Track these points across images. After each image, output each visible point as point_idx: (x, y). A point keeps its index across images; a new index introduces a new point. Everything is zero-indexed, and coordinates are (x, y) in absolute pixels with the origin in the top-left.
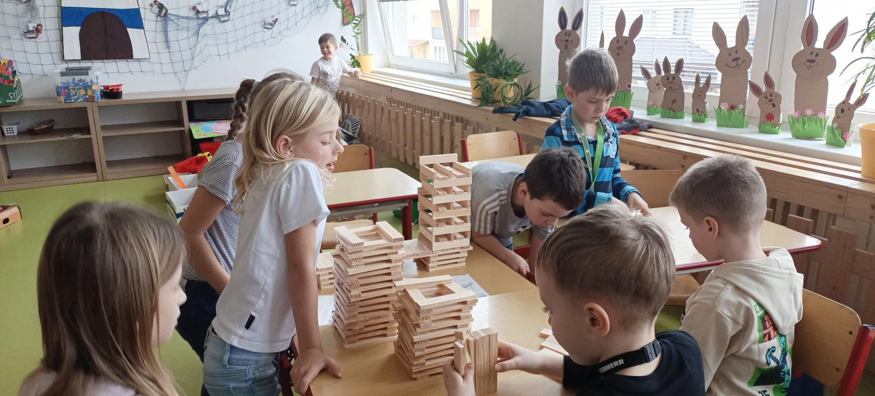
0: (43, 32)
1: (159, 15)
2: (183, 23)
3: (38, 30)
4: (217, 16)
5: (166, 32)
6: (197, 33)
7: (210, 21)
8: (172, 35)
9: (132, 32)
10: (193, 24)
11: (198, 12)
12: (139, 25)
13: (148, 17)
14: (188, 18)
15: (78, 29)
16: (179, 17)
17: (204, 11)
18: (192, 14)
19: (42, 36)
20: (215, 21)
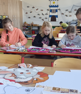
9: (57, 18)
12: (57, 17)
15: (51, 18)
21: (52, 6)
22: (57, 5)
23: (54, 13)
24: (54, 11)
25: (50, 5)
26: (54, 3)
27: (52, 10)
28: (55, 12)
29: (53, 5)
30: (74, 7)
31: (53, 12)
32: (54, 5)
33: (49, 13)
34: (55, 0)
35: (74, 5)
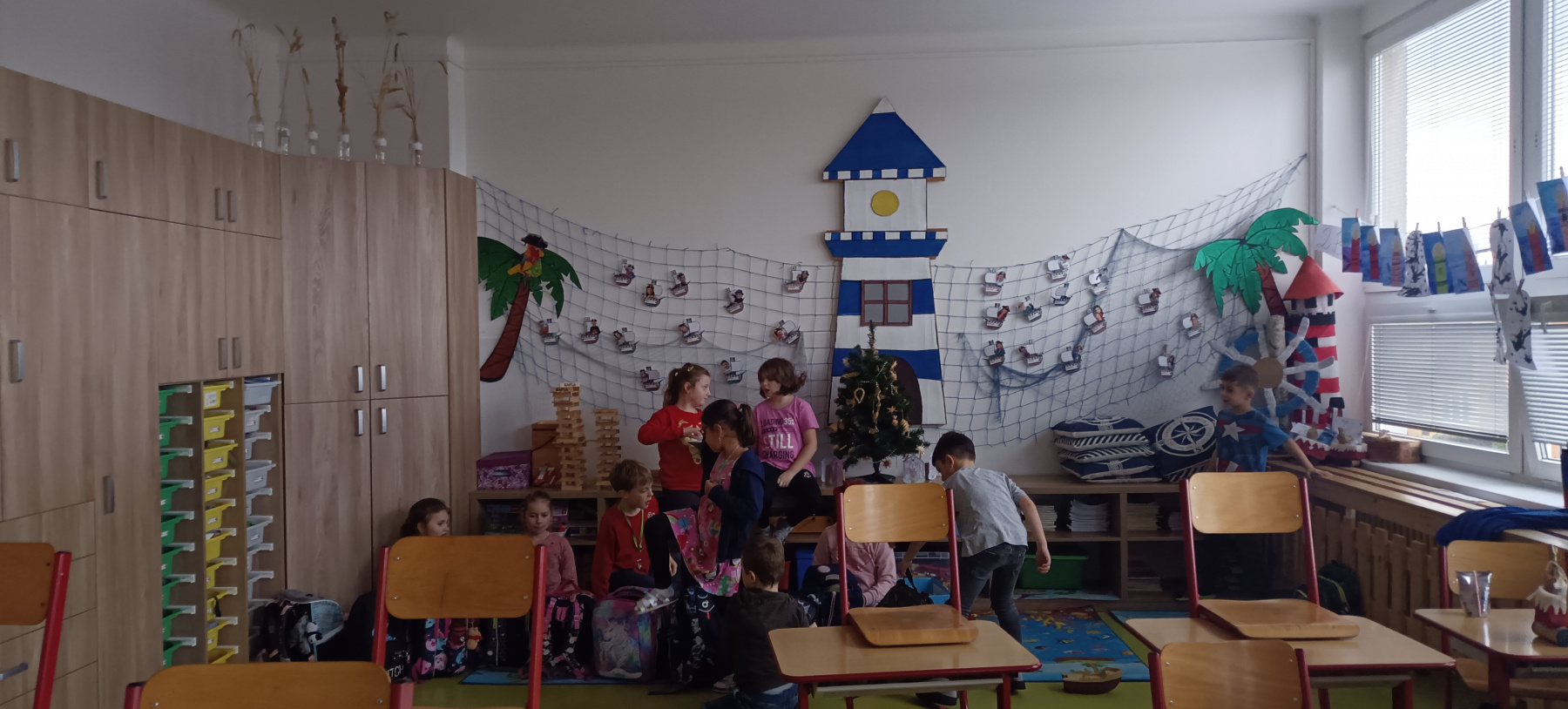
4: (1059, 366)
9: (925, 384)
11: (1027, 355)
12: (936, 374)
13: (950, 360)
17: (1036, 355)
18: (1017, 358)
21: (868, 236)
23: (885, 323)
24: (885, 302)
25: (836, 234)
26: (885, 205)
27: (870, 293)
28: (905, 308)
29: (879, 236)
30: (1123, 252)
31: (873, 311)
32: (892, 227)
33: (823, 323)
34: (903, 175)
35: (1132, 232)
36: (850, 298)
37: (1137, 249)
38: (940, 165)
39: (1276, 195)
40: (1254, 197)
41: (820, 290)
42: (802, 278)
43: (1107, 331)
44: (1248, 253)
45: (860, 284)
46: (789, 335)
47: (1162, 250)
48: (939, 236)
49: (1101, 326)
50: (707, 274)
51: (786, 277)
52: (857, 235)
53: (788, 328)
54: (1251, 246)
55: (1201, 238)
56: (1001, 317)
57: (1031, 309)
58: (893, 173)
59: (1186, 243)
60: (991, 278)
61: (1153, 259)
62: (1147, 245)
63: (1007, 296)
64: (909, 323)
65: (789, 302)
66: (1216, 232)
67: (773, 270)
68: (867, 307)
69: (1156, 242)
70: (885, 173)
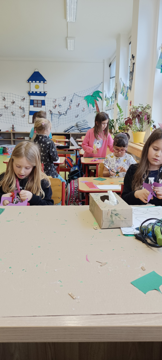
0: (25, 116)
1: (50, 113)
2: (56, 115)
3: (24, 116)
4: (64, 114)
5: (52, 117)
6: (59, 118)
7: (62, 115)
8: (53, 118)
10: (58, 116)
11: (59, 113)
13: (48, 114)
14: (57, 114)
16: (55, 114)
17: (61, 113)
18: (58, 113)
19: (25, 117)
20: (63, 115)
21: (34, 92)
22: (44, 92)
23: (37, 107)
24: (37, 103)
25: (29, 92)
26: (37, 87)
27: (35, 102)
28: (41, 104)
29: (36, 92)
30: (75, 97)
31: (36, 105)
32: (38, 91)
33: (28, 106)
34: (40, 82)
35: (76, 93)
36: (32, 102)
37: (77, 96)
38: (46, 81)
39: (97, 89)
40: (94, 88)
41: (27, 101)
42: (24, 99)
43: (71, 110)
44: (93, 98)
45: (33, 100)
46: (22, 108)
47: (80, 97)
48: (46, 93)
49: (70, 109)
50: (9, 97)
51: (22, 99)
52: (33, 92)
53: (22, 107)
54: (93, 97)
55: (86, 95)
56: (56, 107)
57: (60, 105)
58: (38, 82)
59: (84, 96)
60: (54, 100)
61: (79, 97)
62: (78, 96)
63: (57, 103)
64: (41, 107)
65: (22, 103)
66: (88, 94)
67: (20, 97)
68: (35, 104)
69: (80, 95)
70: (37, 82)
